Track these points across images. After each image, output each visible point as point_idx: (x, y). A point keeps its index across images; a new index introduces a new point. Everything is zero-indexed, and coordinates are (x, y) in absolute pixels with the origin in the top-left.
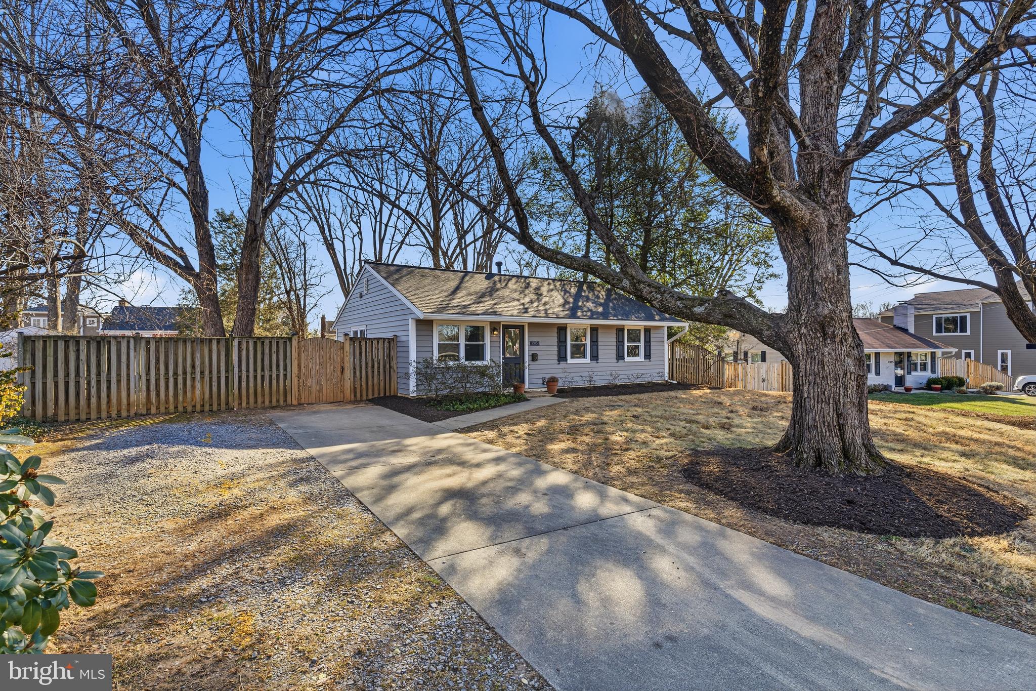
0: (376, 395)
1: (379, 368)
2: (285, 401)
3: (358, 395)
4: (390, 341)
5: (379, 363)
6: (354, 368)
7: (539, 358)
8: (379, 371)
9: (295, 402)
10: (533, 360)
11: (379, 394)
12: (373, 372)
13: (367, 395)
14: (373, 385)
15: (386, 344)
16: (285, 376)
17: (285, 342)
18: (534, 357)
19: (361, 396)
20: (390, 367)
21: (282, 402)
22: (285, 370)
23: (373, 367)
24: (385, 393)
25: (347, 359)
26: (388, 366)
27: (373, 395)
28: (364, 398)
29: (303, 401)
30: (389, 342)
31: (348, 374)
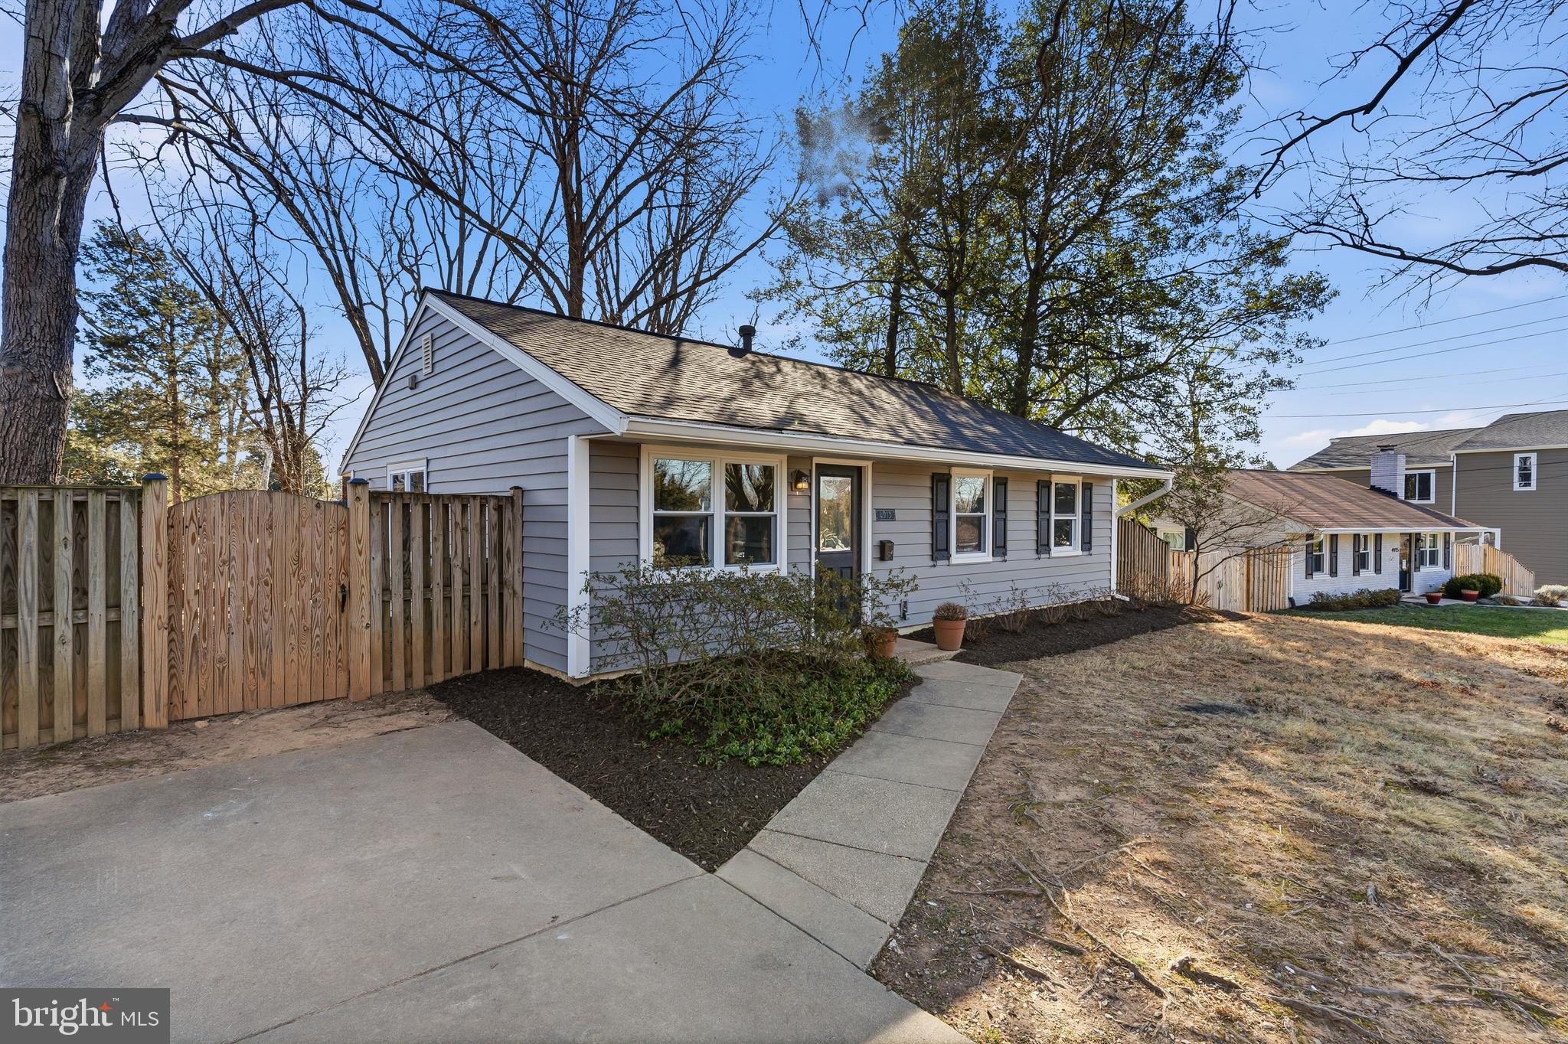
0: (458, 671)
1: (466, 585)
2: (114, 715)
3: (398, 673)
4: (502, 504)
5: (466, 573)
6: (386, 590)
7: (896, 551)
8: (466, 597)
9: (154, 719)
10: (882, 558)
11: (468, 665)
12: (448, 599)
13: (428, 672)
14: (448, 640)
15: (491, 515)
16: (114, 628)
17: (113, 506)
18: (884, 551)
19: (409, 675)
20: (501, 582)
21: (98, 725)
22: (114, 603)
23: (448, 584)
24: (486, 661)
25: (358, 561)
26: (494, 580)
27: (448, 668)
28: (418, 681)
29: (192, 709)
30: (499, 509)
31: (364, 611)
